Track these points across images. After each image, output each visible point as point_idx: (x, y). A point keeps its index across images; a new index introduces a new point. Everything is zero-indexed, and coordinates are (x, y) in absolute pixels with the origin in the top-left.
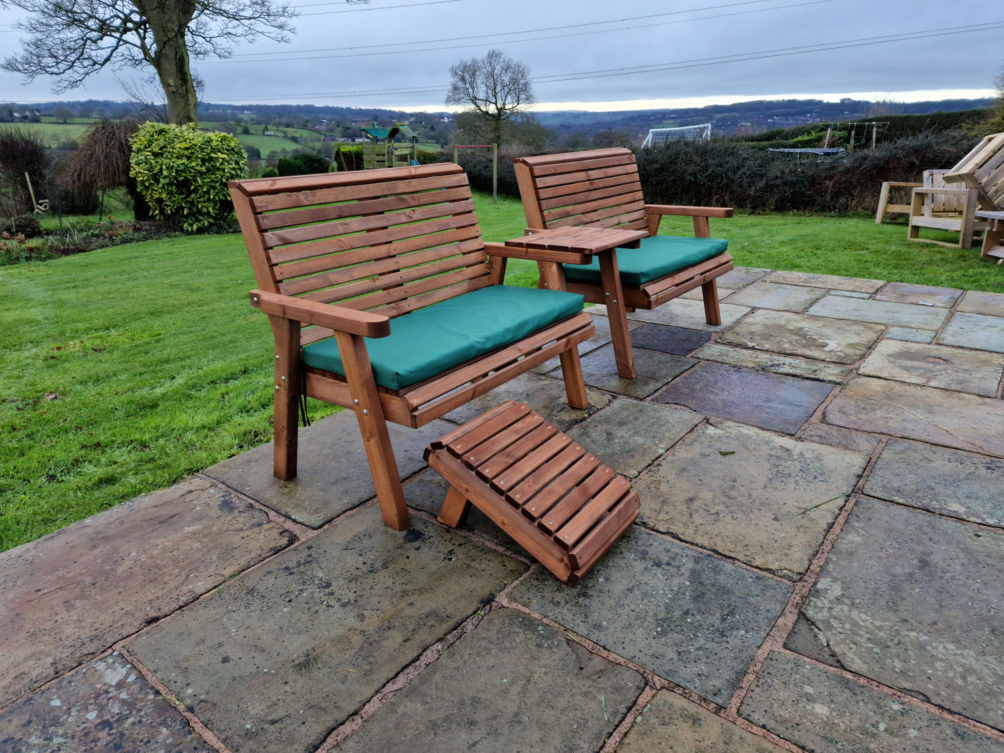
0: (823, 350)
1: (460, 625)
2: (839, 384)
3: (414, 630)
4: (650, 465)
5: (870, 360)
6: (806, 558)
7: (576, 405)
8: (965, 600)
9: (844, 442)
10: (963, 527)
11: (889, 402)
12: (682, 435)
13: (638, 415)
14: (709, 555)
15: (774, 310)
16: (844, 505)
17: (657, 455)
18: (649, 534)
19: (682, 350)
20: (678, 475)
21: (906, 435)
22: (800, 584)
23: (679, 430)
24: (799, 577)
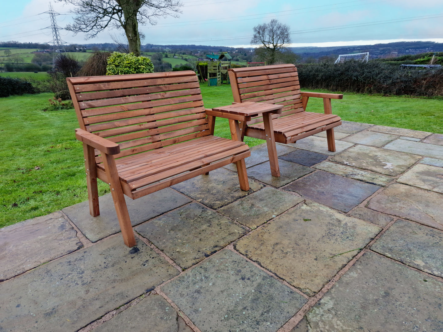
0: (383, 168)
1: (130, 302)
2: (383, 186)
3: (108, 302)
4: (265, 223)
5: (406, 175)
6: (322, 283)
7: (243, 189)
8: (402, 319)
9: (372, 219)
10: (419, 275)
11: (406, 198)
12: (288, 208)
13: (271, 196)
14: (272, 276)
15: (366, 145)
16: (356, 255)
17: (271, 218)
18: (247, 261)
19: (310, 164)
20: (277, 230)
21: (408, 218)
22: (312, 298)
23: (288, 205)
24: (313, 294)
